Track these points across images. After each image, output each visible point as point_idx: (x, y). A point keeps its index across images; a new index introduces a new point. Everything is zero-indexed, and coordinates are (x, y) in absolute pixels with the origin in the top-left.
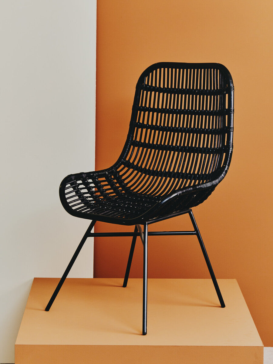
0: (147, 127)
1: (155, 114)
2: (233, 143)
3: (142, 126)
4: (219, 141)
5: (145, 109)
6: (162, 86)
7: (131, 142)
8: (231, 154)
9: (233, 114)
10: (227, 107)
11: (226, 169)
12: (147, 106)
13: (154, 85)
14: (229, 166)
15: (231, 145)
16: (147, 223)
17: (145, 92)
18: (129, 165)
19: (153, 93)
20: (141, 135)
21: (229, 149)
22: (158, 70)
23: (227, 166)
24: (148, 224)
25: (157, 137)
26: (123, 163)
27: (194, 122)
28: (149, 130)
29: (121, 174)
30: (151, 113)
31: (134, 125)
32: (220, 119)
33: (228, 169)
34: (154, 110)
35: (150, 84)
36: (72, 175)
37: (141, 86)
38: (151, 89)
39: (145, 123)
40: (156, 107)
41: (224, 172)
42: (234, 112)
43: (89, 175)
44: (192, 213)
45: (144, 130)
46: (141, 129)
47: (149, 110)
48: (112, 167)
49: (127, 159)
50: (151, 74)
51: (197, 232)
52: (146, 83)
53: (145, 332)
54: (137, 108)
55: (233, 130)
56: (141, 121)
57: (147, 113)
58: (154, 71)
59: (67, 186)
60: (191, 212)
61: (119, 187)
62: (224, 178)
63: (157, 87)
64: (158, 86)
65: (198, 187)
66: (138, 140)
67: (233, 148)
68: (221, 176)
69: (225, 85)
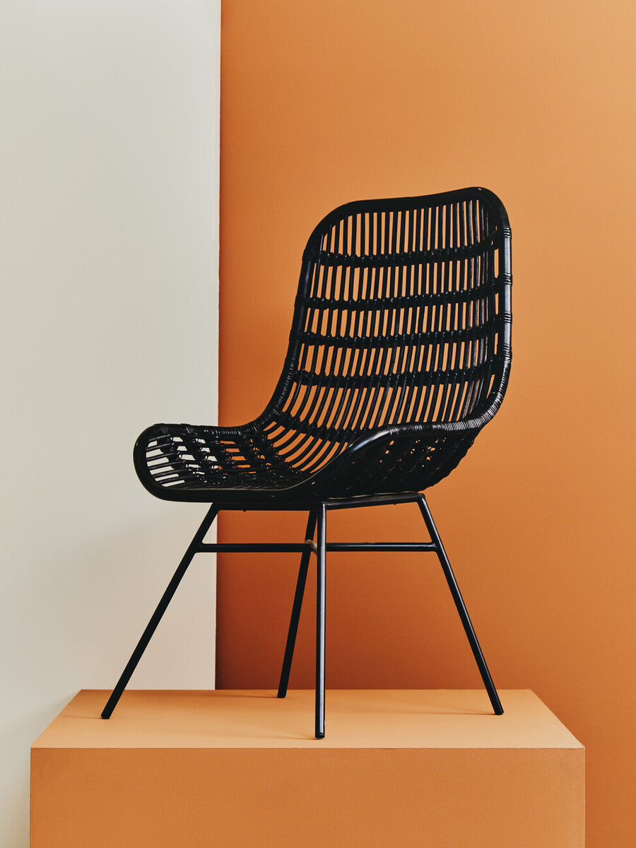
0: (328, 341)
1: (345, 313)
2: (511, 348)
3: (317, 340)
4: (482, 350)
5: (322, 304)
6: (358, 253)
7: (292, 374)
8: (509, 370)
9: (511, 285)
10: (496, 275)
11: (497, 400)
12: (328, 296)
13: (341, 251)
14: (503, 393)
15: (508, 351)
16: (324, 505)
17: (322, 268)
18: (289, 422)
19: (340, 268)
20: (314, 359)
21: (504, 359)
22: (350, 218)
23: (499, 394)
24: (328, 508)
25: (348, 362)
26: (274, 418)
27: (428, 320)
28: (331, 349)
29: (270, 437)
30: (336, 312)
31: (300, 337)
32: (483, 304)
33: (501, 400)
34: (341, 305)
35: (332, 250)
36: (162, 425)
37: (314, 255)
38: (334, 260)
39: (324, 333)
40: (346, 298)
41: (493, 406)
42: (511, 282)
43: (200, 431)
44: (425, 504)
45: (321, 349)
46: (314, 346)
47: (331, 305)
48: (251, 424)
49: (284, 410)
50: (334, 228)
51: (435, 546)
52: (325, 249)
53: (322, 731)
54: (305, 302)
55: (511, 320)
56: (314, 330)
57: (326, 312)
58: (342, 222)
59: (151, 445)
60: (423, 500)
61: (264, 462)
62: (492, 417)
63: (348, 255)
64: (349, 252)
65: (434, 427)
66: (308, 368)
67: (511, 357)
68: (487, 414)
69: (491, 229)
